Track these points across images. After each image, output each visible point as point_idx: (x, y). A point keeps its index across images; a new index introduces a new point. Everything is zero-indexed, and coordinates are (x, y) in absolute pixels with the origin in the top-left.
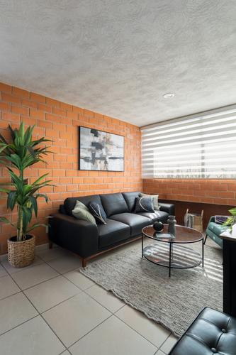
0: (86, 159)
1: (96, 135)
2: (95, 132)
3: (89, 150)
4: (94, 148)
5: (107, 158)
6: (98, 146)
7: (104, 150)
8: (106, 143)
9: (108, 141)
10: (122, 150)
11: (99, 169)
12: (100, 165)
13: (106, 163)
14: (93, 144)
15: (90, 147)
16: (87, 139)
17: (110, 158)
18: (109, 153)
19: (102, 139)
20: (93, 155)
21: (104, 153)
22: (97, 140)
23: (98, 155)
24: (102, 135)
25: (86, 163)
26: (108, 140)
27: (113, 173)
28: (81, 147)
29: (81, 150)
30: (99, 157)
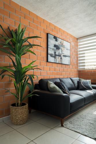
0: (51, 55)
1: (56, 40)
2: (55, 38)
3: (53, 49)
4: (55, 48)
5: (62, 56)
6: (57, 47)
7: (60, 50)
8: (62, 46)
9: (62, 45)
10: (69, 51)
11: (57, 62)
12: (58, 60)
13: (61, 58)
14: (55, 46)
15: (53, 48)
16: (52, 42)
17: (63, 56)
18: (63, 52)
19: (59, 43)
20: (55, 53)
21: (61, 53)
22: (57, 43)
23: (57, 53)
24: (59, 40)
25: (51, 58)
27: (64, 65)
28: (49, 47)
29: (49, 49)
30: (58, 54)
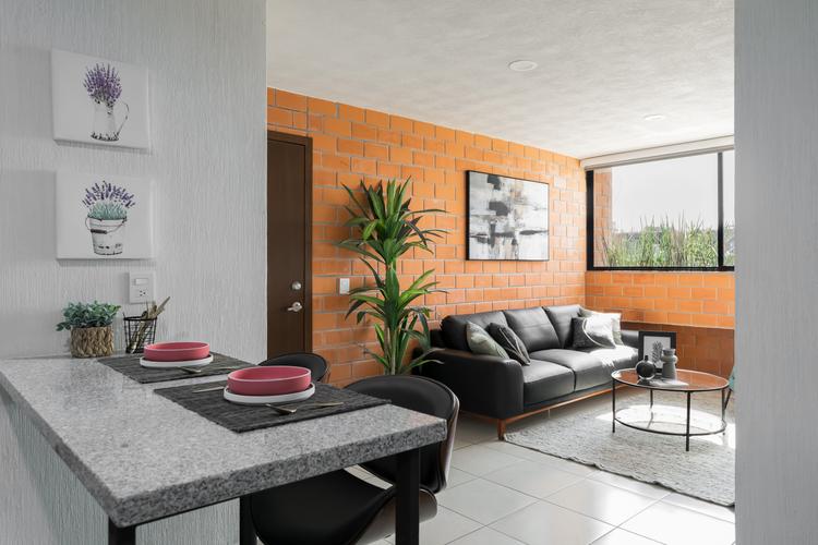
0: (480, 238)
1: (497, 186)
2: (494, 180)
3: (486, 218)
4: (493, 213)
5: (517, 234)
6: (500, 209)
7: (510, 216)
8: (516, 201)
9: (518, 197)
10: (544, 215)
11: (501, 257)
12: (503, 248)
13: (514, 243)
14: (493, 205)
15: (487, 213)
16: (482, 195)
17: (523, 233)
18: (521, 221)
19: (508, 194)
20: (492, 227)
21: (512, 224)
22: (498, 196)
23: (499, 229)
24: (507, 184)
25: (480, 245)
26: (519, 194)
27: (527, 264)
28: (471, 212)
29: (471, 219)
30: (502, 232)
